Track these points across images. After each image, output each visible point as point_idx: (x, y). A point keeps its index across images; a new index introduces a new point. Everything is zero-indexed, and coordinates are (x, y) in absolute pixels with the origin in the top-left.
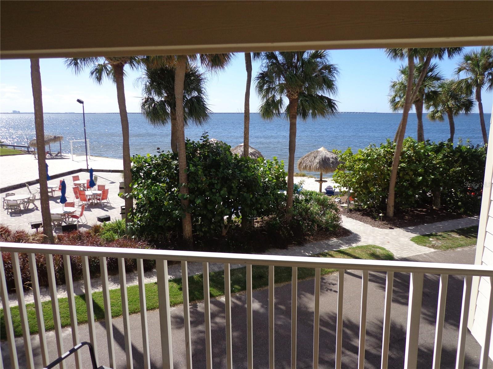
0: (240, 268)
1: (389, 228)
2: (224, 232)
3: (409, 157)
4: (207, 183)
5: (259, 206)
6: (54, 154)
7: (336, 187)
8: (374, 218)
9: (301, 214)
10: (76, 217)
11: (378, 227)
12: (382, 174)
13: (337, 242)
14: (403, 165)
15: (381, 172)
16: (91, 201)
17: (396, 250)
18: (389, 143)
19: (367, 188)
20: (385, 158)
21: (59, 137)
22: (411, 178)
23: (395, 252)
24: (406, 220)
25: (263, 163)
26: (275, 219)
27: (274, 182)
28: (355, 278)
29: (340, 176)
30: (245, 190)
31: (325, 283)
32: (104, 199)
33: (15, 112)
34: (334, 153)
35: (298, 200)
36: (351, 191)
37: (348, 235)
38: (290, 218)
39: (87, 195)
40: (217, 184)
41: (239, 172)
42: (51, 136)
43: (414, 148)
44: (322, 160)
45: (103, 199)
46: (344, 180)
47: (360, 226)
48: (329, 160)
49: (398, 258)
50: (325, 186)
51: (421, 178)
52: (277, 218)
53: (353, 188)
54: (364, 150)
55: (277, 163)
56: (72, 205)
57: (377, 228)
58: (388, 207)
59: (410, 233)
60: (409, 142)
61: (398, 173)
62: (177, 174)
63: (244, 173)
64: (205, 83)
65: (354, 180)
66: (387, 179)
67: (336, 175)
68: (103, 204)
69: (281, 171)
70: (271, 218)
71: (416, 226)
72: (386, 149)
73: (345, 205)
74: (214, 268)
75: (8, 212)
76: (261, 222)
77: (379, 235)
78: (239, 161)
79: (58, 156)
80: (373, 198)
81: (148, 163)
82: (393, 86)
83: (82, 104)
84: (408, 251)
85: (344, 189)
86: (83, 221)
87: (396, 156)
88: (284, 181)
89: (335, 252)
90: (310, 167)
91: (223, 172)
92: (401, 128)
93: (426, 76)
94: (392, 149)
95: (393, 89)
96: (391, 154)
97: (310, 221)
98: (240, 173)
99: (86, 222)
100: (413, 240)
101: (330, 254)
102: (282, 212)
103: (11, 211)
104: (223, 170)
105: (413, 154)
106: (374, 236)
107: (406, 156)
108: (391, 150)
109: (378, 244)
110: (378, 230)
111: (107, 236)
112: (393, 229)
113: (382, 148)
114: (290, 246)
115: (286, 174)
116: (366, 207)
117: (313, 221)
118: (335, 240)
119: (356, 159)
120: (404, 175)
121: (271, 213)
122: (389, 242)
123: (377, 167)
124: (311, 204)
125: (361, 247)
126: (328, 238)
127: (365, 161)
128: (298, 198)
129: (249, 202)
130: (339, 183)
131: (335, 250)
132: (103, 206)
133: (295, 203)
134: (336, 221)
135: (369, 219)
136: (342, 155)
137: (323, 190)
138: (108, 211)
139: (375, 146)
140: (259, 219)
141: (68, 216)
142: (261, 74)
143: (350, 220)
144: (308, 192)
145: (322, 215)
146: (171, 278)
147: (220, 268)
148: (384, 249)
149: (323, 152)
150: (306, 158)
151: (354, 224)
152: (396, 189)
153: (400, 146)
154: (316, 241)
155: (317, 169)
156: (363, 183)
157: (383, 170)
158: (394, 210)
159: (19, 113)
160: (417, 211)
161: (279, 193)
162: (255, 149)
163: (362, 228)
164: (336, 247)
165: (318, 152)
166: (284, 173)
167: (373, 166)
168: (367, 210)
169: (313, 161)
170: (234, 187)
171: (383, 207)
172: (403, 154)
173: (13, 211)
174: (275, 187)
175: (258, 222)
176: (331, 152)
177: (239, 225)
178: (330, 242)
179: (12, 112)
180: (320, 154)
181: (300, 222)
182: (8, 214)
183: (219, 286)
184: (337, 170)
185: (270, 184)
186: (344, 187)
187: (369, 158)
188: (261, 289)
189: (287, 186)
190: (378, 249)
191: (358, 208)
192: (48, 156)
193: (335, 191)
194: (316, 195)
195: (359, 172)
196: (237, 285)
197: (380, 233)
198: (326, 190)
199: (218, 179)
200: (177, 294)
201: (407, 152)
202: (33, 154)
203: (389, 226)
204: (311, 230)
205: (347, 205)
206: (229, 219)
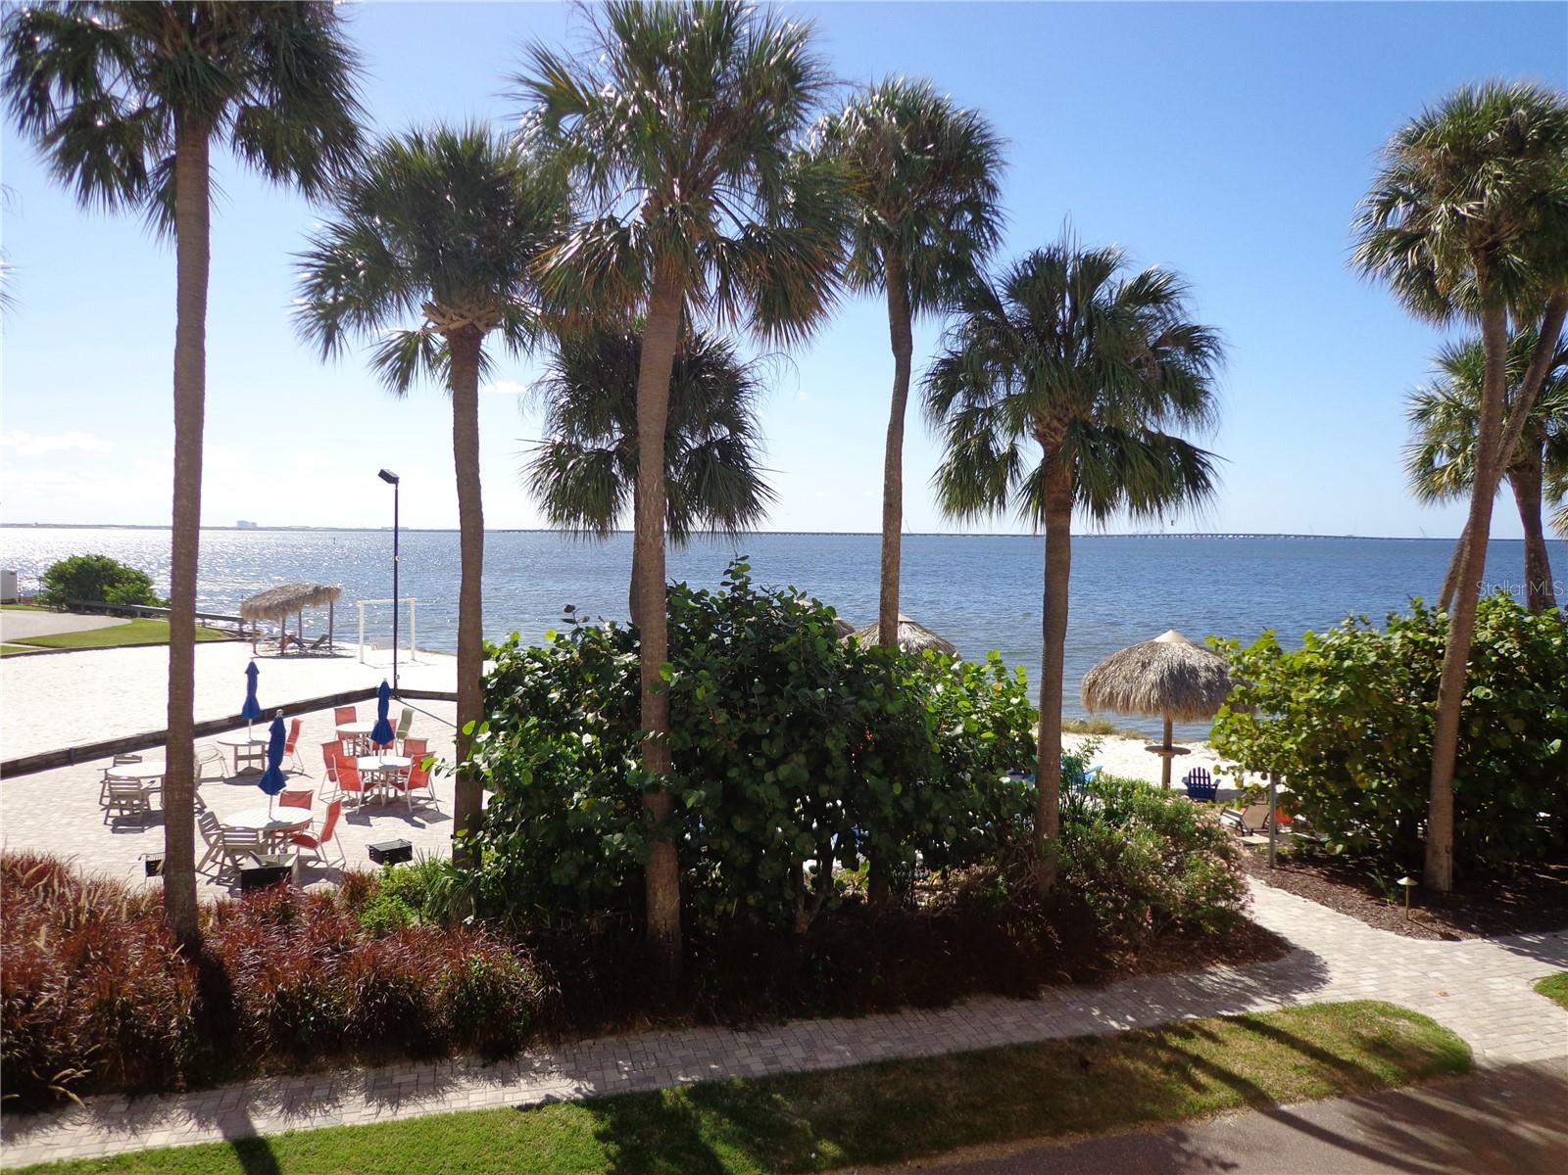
0: (846, 1069)
1: (1441, 934)
2: (803, 922)
3: (1506, 663)
4: (732, 733)
5: (929, 827)
6: (309, 642)
7: (1224, 769)
8: (1376, 893)
9: (1089, 867)
10: (309, 843)
11: (1395, 927)
12: (1398, 725)
13: (1234, 980)
14: (1480, 692)
15: (1396, 720)
16: (376, 791)
17: (1479, 1029)
18: (1422, 613)
19: (1341, 776)
20: (1408, 665)
21: (329, 590)
22: (1517, 742)
23: (1476, 1036)
24: (1508, 906)
25: (950, 672)
26: (990, 880)
27: (985, 740)
28: (1312, 1141)
29: (1235, 731)
30: (876, 763)
31: (1190, 1156)
32: (419, 786)
33: (242, 526)
34: (1212, 652)
35: (1081, 813)
36: (1281, 789)
37: (1277, 956)
38: (1051, 880)
39: (363, 771)
40: (771, 737)
41: (851, 698)
42: (307, 587)
43: (1522, 633)
44: (1171, 674)
45: (413, 785)
46: (1251, 746)
47: (1320, 924)
48: (1197, 676)
49: (1492, 1063)
50: (1181, 767)
51: (1557, 743)
52: (1000, 879)
53: (1289, 775)
54: (1325, 636)
55: (1000, 673)
56: (303, 800)
57: (1392, 934)
58: (1429, 854)
59: (1530, 959)
60: (1498, 610)
61: (1463, 727)
62: (635, 701)
63: (870, 699)
64: (756, 397)
65: (1287, 745)
66: (1422, 748)
67: (1222, 727)
68: (413, 804)
69: (1014, 701)
70: (979, 877)
71: (1551, 934)
72: (1410, 634)
73: (1257, 839)
74: (748, 1061)
75: (107, 816)
76: (941, 888)
77: (1401, 960)
78: (859, 663)
79: (321, 649)
80: (1366, 815)
81: (541, 661)
82: (1423, 415)
83: (392, 486)
84: (1531, 1037)
85: (1253, 779)
86: (331, 859)
87: (1452, 661)
88: (1027, 739)
89: (1225, 1025)
90: (1127, 698)
91: (795, 697)
92: (1466, 555)
93: (1548, 380)
94: (1434, 633)
95: (1422, 428)
96: (1433, 653)
97: (1124, 893)
98: (855, 703)
99: (342, 862)
100: (1545, 988)
101: (1206, 1028)
102: (1016, 855)
103: (118, 814)
104: (796, 687)
105: (1518, 654)
106: (1381, 966)
107: (1494, 659)
108: (1431, 640)
109: (1399, 997)
110: (1397, 942)
111: (380, 915)
112: (1455, 939)
113: (1396, 630)
114: (1046, 990)
115: (1034, 712)
116: (1340, 848)
117: (1138, 894)
118: (1225, 972)
119: (1297, 666)
120: (1486, 730)
121: (979, 857)
122: (1445, 994)
123: (1381, 696)
124: (1128, 829)
125: (1333, 1009)
126: (1197, 965)
127: (1332, 677)
128: (1082, 803)
129: (888, 811)
130: (1234, 756)
131: (1225, 1013)
132: (411, 808)
133: (1067, 824)
134: (1228, 897)
135: (1356, 896)
136: (1244, 655)
137: (1177, 783)
138: (422, 826)
139: (1367, 624)
140: (935, 879)
141: (284, 838)
142: (943, 362)
143: (1280, 895)
144: (1118, 786)
145: (1172, 871)
146: (578, 1090)
147: (774, 1061)
148: (1429, 1023)
149: (1174, 646)
150: (1112, 668)
151: (1297, 912)
152: (1458, 784)
153: (1465, 622)
154: (1149, 972)
155: (1149, 708)
156: (1328, 758)
157: (1403, 710)
158: (1453, 866)
159: (254, 527)
160: (1547, 872)
161: (1006, 780)
162: (934, 634)
163: (1330, 929)
164: (1231, 1002)
165: (1154, 647)
166: (1024, 710)
167: (1362, 696)
168: (1346, 861)
169: (1138, 677)
170: (836, 753)
171: (1408, 853)
172: (1478, 652)
173: (126, 813)
174: (991, 760)
175: (929, 890)
176: (1201, 648)
177: (862, 897)
178: (1207, 982)
179: (235, 525)
180: (1164, 655)
181: (1087, 896)
182: (105, 824)
183: (758, 1140)
184: (1224, 709)
185: (972, 747)
186: (1253, 771)
187: (1347, 663)
188: (924, 1163)
189: (1036, 758)
190: (1403, 1023)
191: (1310, 853)
192: (292, 648)
193: (1221, 787)
194: (1149, 793)
195: (1309, 716)
196: (829, 1139)
197: (1404, 952)
198: (1188, 784)
199: (777, 721)
200: (592, 1162)
201: (1496, 647)
202: (250, 641)
203: (1439, 927)
204: (1129, 926)
205: (1267, 840)
206: (823, 873)
